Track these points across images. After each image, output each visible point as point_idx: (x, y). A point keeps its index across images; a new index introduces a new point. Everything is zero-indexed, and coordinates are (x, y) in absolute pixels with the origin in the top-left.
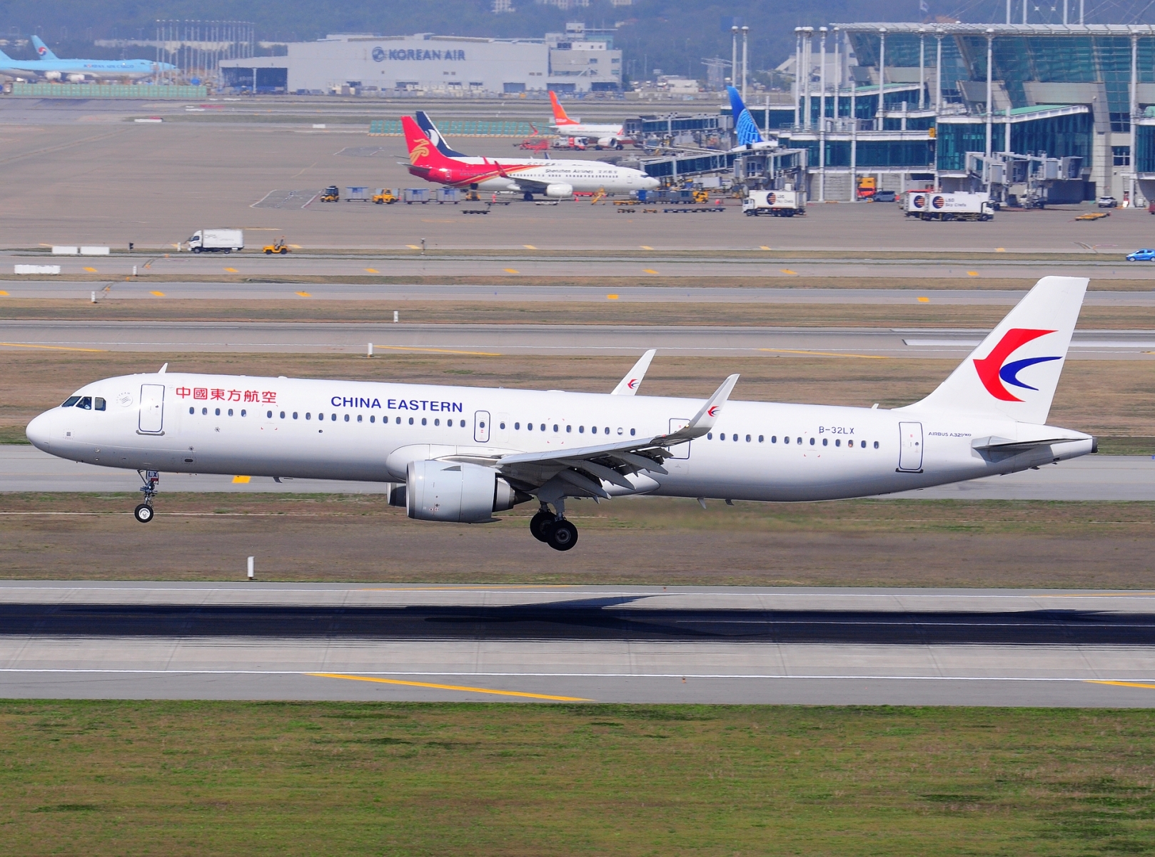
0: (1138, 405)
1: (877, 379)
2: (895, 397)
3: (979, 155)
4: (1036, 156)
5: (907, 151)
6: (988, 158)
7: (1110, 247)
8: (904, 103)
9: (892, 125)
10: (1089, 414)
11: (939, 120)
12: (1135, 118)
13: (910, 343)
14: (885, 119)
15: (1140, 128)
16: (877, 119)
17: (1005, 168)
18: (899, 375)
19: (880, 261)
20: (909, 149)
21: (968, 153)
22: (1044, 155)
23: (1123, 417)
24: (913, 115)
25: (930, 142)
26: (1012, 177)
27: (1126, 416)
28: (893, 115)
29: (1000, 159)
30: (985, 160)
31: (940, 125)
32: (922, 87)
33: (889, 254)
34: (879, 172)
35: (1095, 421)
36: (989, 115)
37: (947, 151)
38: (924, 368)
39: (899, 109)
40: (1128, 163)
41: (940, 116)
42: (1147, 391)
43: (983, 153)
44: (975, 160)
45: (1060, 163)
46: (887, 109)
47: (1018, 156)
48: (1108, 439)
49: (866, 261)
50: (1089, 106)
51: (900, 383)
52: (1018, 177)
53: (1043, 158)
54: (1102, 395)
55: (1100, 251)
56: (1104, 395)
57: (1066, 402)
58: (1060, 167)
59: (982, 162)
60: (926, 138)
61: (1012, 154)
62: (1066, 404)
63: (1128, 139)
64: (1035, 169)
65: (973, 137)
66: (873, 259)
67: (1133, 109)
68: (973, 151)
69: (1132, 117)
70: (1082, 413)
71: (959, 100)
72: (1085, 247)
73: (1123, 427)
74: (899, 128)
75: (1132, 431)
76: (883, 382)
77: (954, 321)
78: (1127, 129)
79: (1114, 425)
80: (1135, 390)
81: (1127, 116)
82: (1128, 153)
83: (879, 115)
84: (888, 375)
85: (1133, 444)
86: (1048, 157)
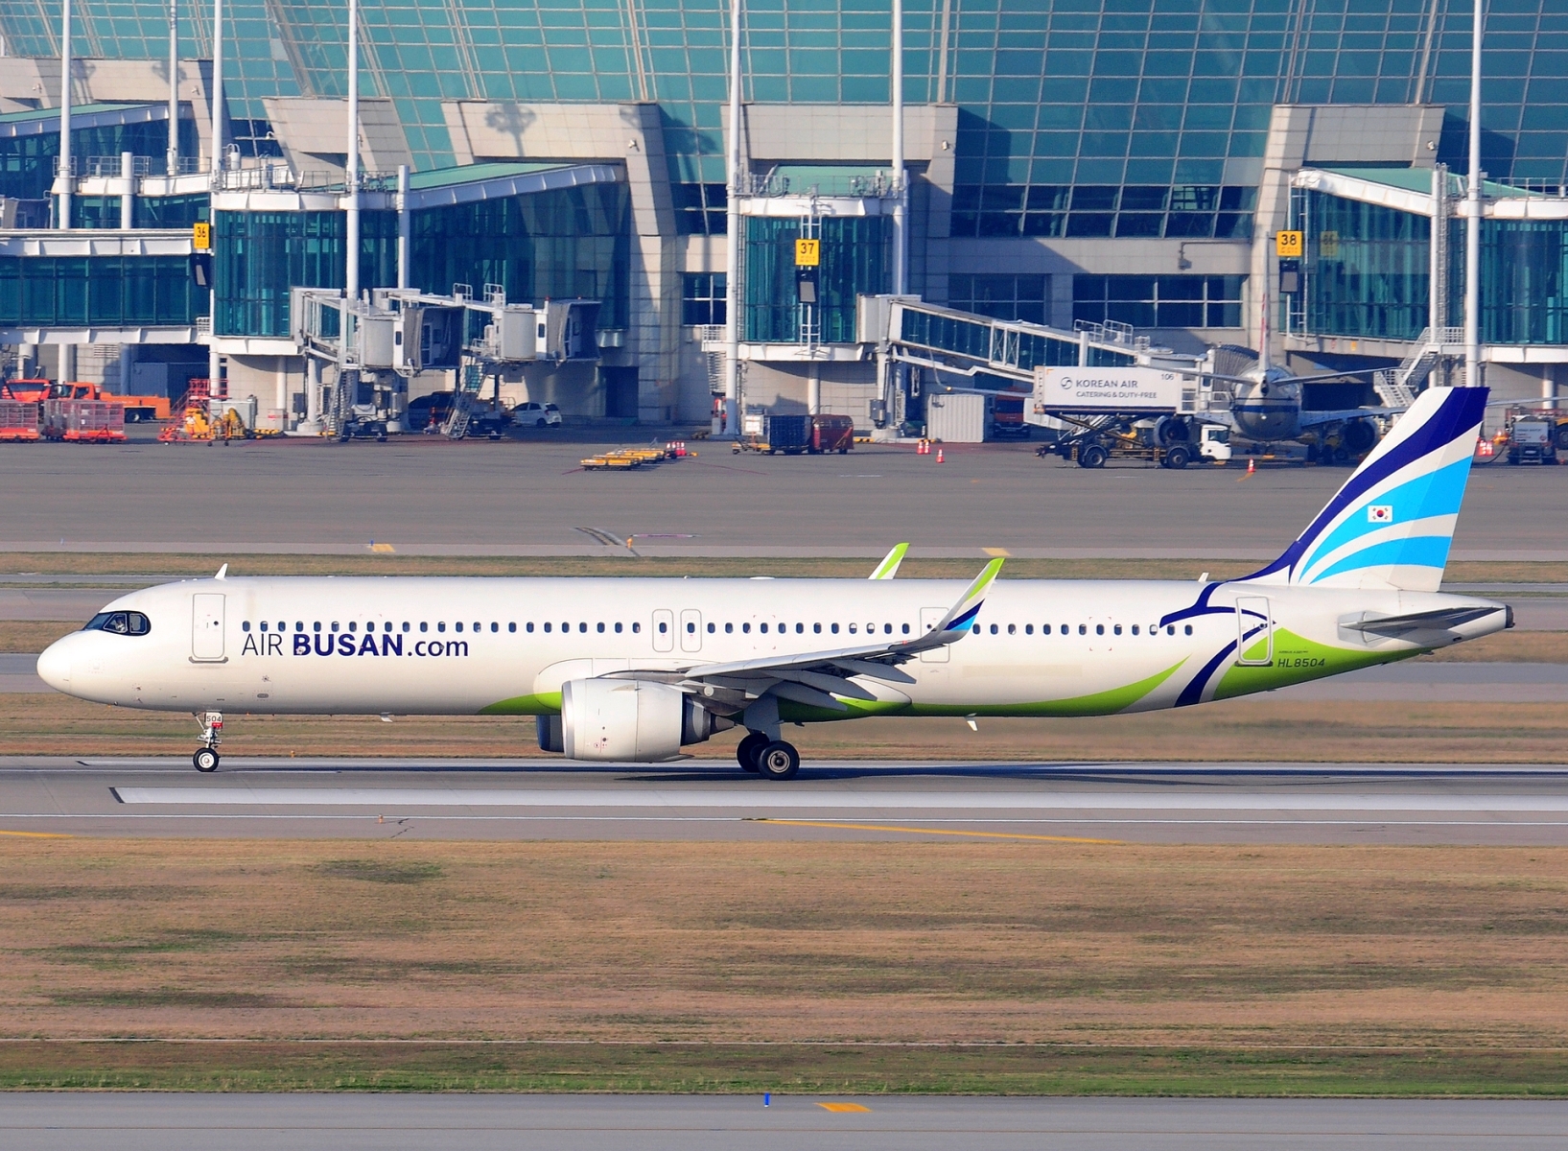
0: (731, 959)
1: (40, 894)
2: (90, 941)
3: (328, 295)
4: (478, 297)
5: (134, 285)
6: (347, 301)
7: (671, 538)
8: (126, 157)
9: (93, 214)
10: (602, 985)
11: (221, 202)
12: (738, 197)
13: (131, 796)
14: (75, 199)
15: (754, 222)
16: (57, 196)
17: (399, 326)
18: (100, 882)
19: (62, 579)
20: (142, 280)
21: (297, 294)
22: (499, 297)
23: (693, 993)
24: (153, 187)
25: (194, 258)
26: (417, 351)
27: (696, 988)
28: (94, 186)
29: (384, 304)
30: (344, 308)
31: (220, 213)
32: (171, 115)
33: (84, 559)
34: (61, 339)
35: (615, 1002)
36: (354, 189)
37: (242, 284)
38: (167, 863)
39: (114, 171)
40: (721, 318)
41: (223, 189)
42: (756, 922)
43: (338, 291)
44: (318, 313)
45: (541, 317)
46: (79, 173)
47: (431, 299)
48: (653, 1050)
49: (24, 578)
50: (620, 163)
51: (102, 904)
52: (435, 351)
53: (497, 306)
54: (636, 934)
55: (644, 551)
56: (643, 933)
57: (542, 952)
58: (541, 327)
59: (336, 313)
60: (184, 249)
61: (414, 296)
62: (542, 959)
63: (725, 255)
64: (478, 333)
65: (312, 247)
66: (45, 572)
67: (732, 172)
68: (311, 283)
69: (731, 192)
70: (582, 981)
71: (274, 149)
72: (604, 539)
73: (692, 1020)
74: (115, 222)
75: (714, 1029)
76: (57, 901)
77: (252, 737)
78: (719, 226)
79: (667, 1013)
80: (724, 921)
81: (718, 194)
82: (721, 291)
83: (60, 186)
84: (71, 883)
85: (718, 1063)
86: (509, 300)
